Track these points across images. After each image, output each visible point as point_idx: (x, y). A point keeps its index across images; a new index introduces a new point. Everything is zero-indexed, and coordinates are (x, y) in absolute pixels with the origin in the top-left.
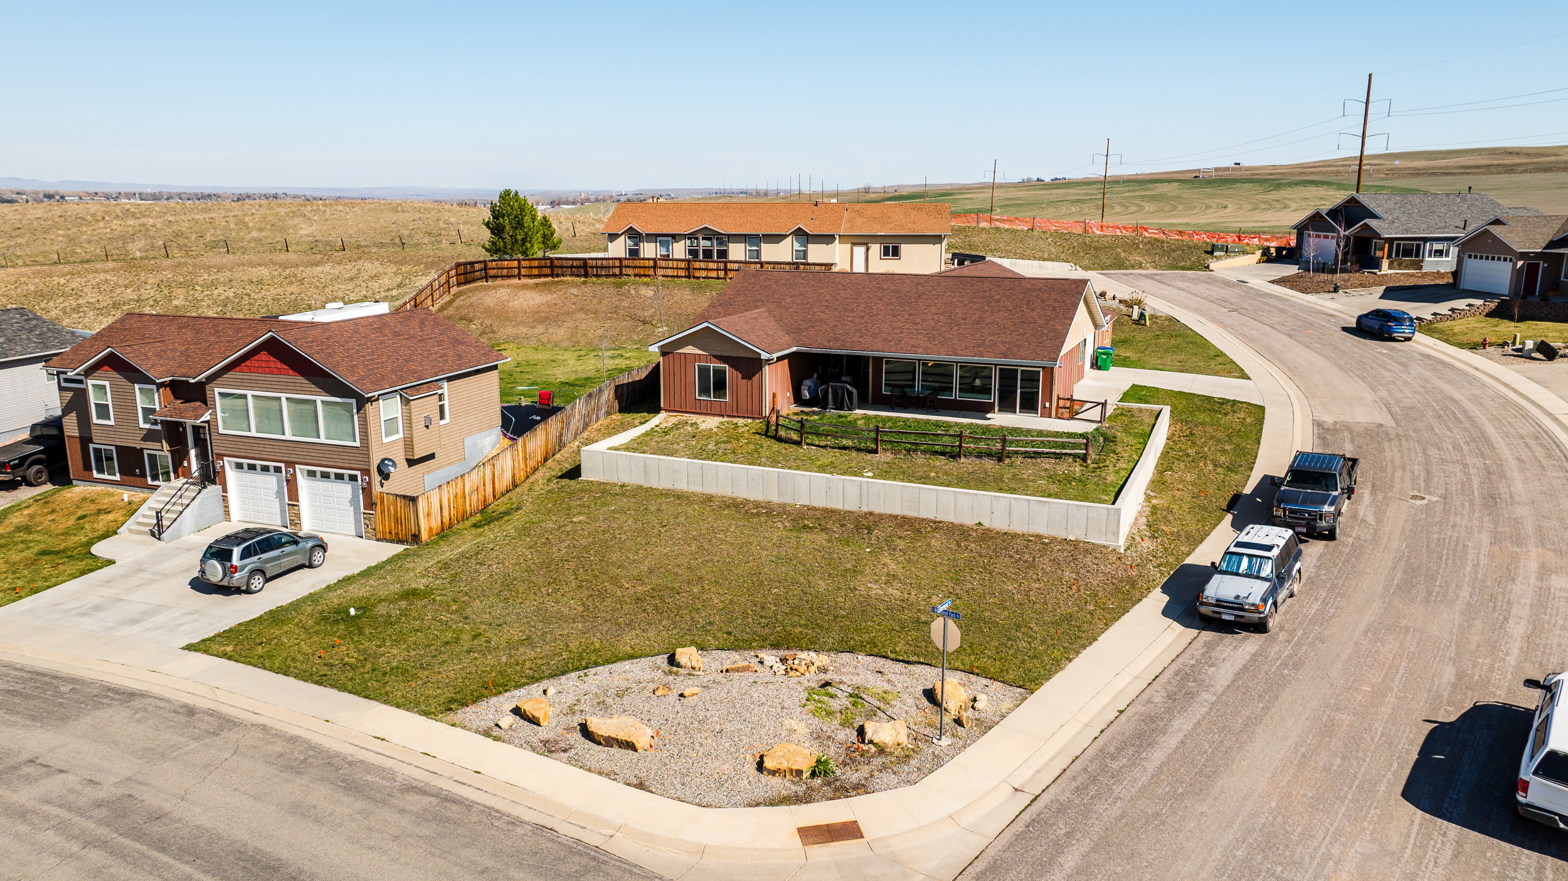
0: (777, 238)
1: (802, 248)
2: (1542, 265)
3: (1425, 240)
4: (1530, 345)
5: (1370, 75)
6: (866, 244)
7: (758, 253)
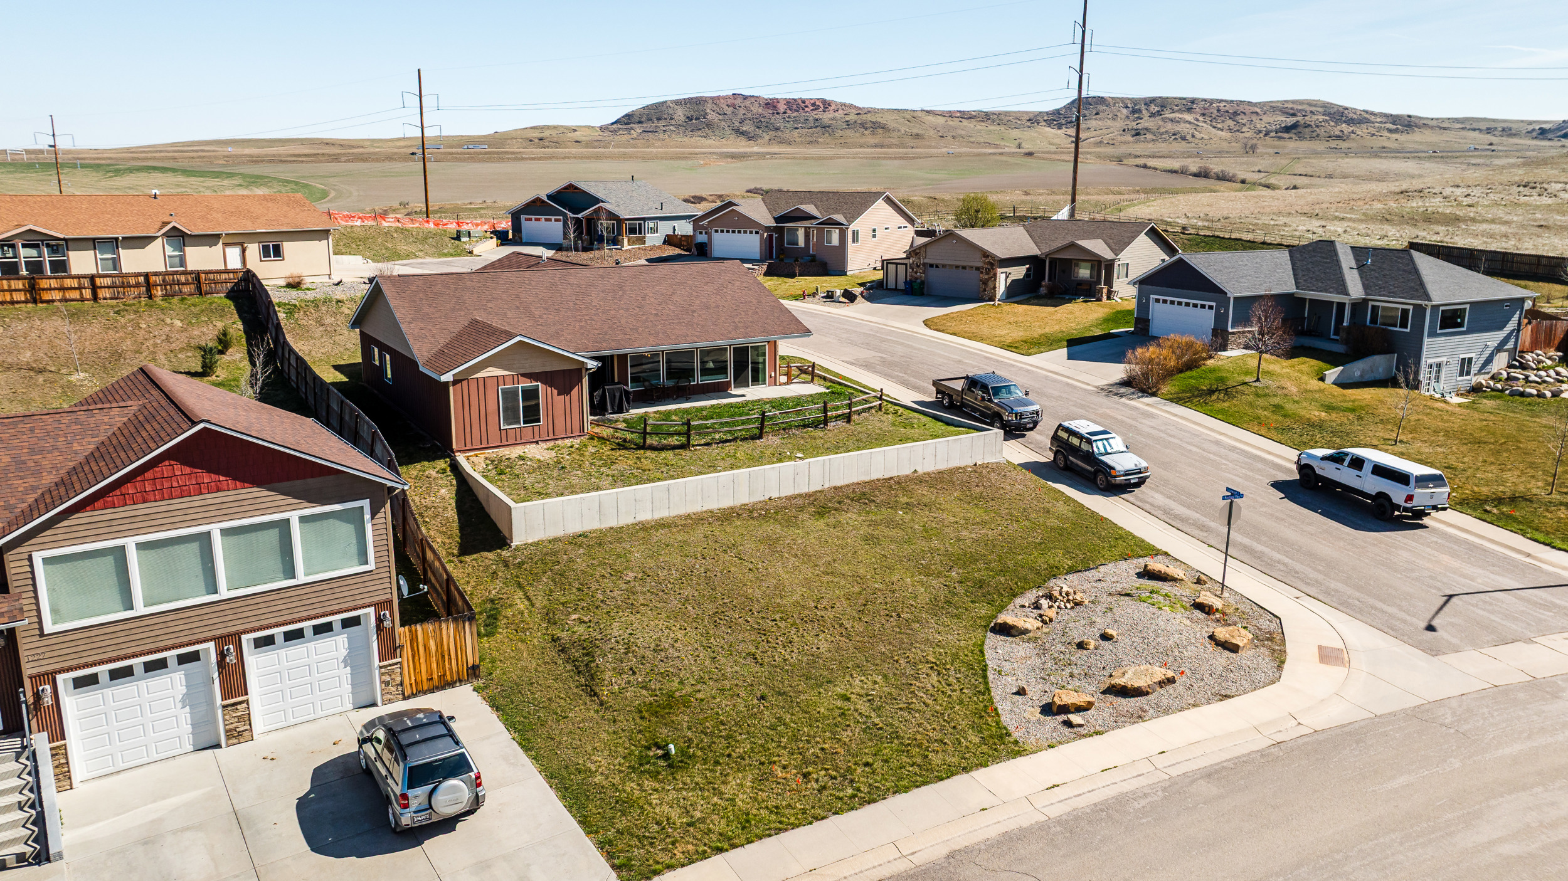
0: (142, 241)
1: (177, 253)
2: (775, 236)
3: (644, 219)
4: (838, 292)
5: (419, 70)
6: (242, 244)
7: (116, 263)
